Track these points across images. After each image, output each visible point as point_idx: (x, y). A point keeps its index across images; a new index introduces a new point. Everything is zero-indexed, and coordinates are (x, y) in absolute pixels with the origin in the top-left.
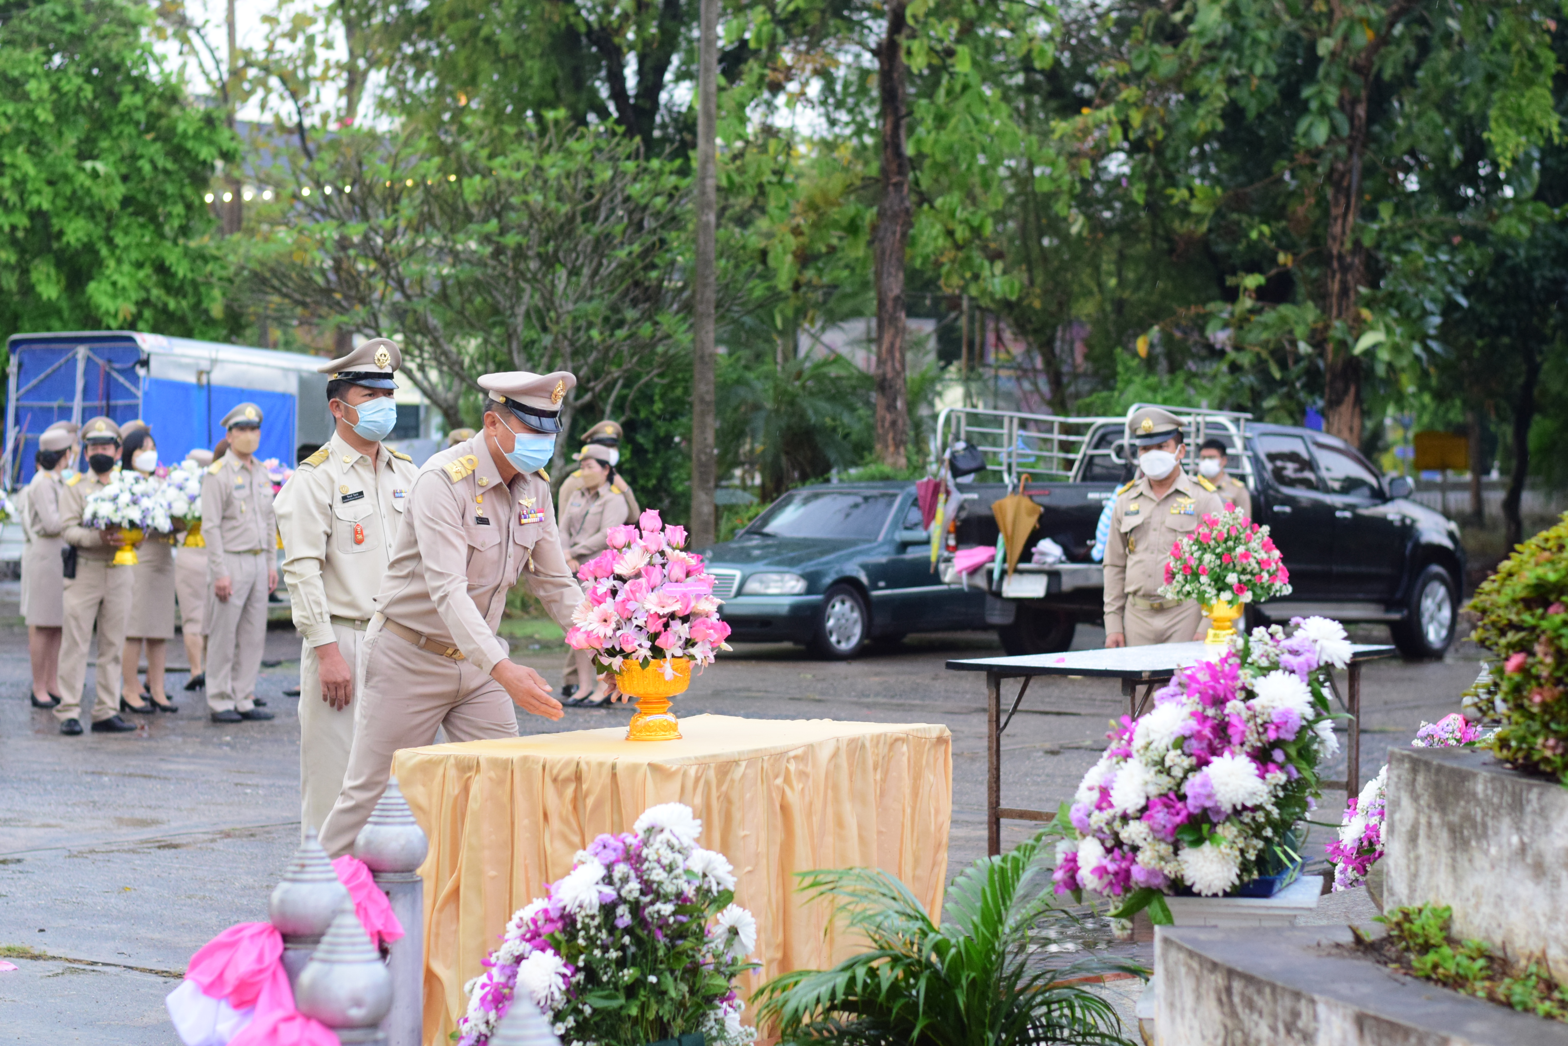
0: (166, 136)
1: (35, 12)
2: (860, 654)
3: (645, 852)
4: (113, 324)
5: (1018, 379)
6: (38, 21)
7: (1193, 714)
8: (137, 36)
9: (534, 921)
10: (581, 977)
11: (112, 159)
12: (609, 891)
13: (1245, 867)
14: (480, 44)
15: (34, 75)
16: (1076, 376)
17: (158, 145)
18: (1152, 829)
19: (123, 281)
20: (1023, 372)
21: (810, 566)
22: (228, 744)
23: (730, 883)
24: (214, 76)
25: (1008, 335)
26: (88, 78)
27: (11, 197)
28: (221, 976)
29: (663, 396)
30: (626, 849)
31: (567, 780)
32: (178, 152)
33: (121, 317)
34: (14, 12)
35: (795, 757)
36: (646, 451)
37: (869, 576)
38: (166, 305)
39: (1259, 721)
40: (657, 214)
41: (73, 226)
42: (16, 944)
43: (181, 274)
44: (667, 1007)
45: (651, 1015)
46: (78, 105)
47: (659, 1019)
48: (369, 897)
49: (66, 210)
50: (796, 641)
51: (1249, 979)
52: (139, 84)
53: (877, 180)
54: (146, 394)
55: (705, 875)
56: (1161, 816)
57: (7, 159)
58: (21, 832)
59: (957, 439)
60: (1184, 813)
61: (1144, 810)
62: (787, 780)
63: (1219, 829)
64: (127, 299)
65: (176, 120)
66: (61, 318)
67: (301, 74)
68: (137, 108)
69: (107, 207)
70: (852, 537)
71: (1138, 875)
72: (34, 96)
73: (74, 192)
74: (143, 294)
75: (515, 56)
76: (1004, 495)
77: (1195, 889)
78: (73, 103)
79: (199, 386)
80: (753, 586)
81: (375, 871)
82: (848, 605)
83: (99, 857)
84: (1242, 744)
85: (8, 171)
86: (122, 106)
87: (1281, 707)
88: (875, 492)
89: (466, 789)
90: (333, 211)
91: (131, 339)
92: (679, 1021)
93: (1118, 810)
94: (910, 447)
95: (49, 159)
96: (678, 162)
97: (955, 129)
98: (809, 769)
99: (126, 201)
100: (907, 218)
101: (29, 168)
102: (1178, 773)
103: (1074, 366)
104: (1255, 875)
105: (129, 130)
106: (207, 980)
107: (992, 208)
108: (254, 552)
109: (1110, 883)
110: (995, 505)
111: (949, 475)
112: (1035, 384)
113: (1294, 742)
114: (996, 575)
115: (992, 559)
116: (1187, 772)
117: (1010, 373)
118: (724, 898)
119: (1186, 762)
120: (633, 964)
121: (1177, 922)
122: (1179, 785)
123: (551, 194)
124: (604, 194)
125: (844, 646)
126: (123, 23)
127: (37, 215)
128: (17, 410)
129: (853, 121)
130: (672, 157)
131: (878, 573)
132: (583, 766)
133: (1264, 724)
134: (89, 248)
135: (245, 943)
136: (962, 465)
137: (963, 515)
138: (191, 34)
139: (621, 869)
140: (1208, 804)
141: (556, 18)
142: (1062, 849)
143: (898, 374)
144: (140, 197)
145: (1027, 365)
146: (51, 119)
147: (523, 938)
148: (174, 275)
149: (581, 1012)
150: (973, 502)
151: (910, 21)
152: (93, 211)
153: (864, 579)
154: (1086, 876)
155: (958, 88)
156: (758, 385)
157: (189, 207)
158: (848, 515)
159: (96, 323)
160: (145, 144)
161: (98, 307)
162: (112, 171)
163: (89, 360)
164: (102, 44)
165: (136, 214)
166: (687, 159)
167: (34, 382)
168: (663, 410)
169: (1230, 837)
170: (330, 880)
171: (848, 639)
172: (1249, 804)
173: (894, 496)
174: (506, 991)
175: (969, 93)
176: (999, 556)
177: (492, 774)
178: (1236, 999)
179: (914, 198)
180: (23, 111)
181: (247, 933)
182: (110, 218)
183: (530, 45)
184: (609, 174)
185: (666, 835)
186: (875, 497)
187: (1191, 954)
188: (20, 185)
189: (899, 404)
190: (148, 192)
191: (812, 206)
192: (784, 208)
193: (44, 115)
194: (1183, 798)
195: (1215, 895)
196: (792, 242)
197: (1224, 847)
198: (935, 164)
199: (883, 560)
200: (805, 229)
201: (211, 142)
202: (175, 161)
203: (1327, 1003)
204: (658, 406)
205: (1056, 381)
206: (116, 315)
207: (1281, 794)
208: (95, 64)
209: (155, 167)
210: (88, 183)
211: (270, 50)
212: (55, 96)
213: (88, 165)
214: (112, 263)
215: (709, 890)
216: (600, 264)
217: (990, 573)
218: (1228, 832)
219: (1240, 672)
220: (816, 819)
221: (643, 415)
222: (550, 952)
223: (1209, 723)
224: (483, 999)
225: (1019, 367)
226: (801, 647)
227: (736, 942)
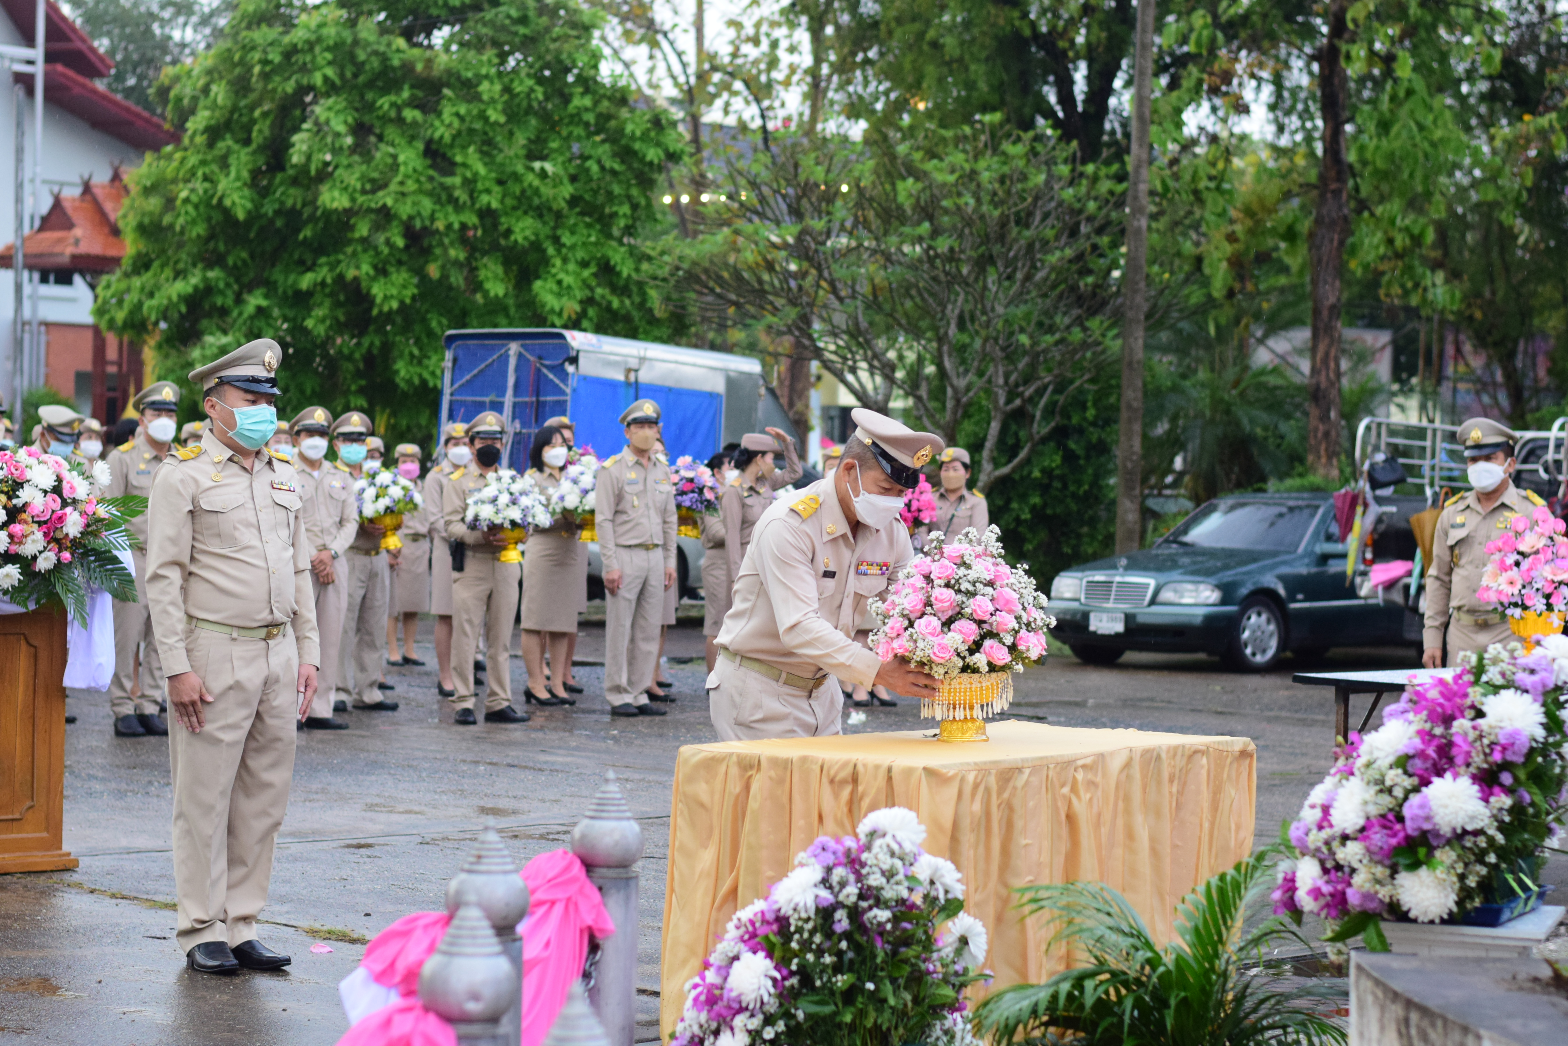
0: (615, 138)
1: (489, 14)
2: (1275, 667)
3: (864, 856)
4: (557, 322)
5: (1478, 393)
6: (492, 24)
7: (1420, 733)
8: (589, 38)
9: (752, 923)
10: (794, 981)
11: (560, 159)
12: (825, 894)
13: (1465, 895)
14: (926, 47)
15: (487, 77)
16: (1537, 391)
17: (607, 147)
18: (1368, 850)
19: (568, 280)
20: (1483, 385)
21: (1228, 576)
22: (614, 738)
23: (958, 891)
24: (682, 79)
25: (1467, 348)
26: (540, 80)
27: (461, 195)
28: (392, 965)
29: (1095, 404)
30: (848, 852)
31: (843, 782)
32: (626, 154)
33: (565, 315)
34: (470, 15)
35: (1084, 767)
36: (1078, 457)
37: (1286, 588)
38: (610, 303)
39: (1486, 741)
40: (1090, 219)
41: (521, 225)
42: (339, 927)
43: (625, 273)
44: (887, 1014)
45: (869, 1023)
46: (530, 106)
47: (877, 1027)
48: (581, 891)
49: (514, 208)
50: (1210, 653)
51: (1424, 1011)
52: (588, 83)
53: (1315, 187)
54: (574, 390)
55: (932, 883)
56: (1378, 838)
57: (459, 159)
58: (383, 817)
59: (1377, 449)
60: (1401, 835)
61: (1363, 829)
62: (1074, 789)
63: (1438, 854)
64: (571, 297)
65: (625, 122)
66: (507, 316)
67: (763, 78)
68: (587, 110)
69: (555, 207)
70: (1271, 548)
71: (1353, 898)
72: (485, 97)
73: (523, 191)
74: (588, 293)
75: (960, 60)
76: (1423, 509)
77: (1412, 915)
78: (525, 104)
79: (627, 384)
80: (1167, 595)
81: (589, 865)
82: (1264, 617)
83: (450, 844)
84: (1468, 765)
85: (459, 170)
86: (571, 108)
87: (1508, 726)
88: (1300, 503)
89: (747, 787)
90: (770, 214)
91: (561, 336)
92: (901, 1031)
93: (1337, 830)
94: (1343, 457)
95: (500, 158)
96: (1115, 167)
97: (1398, 134)
98: (1098, 779)
99: (574, 201)
100: (1346, 228)
101: (482, 170)
102: (1398, 793)
103: (1536, 380)
104: (1477, 903)
105: (579, 131)
106: (379, 967)
107: (1435, 216)
108: (645, 547)
109: (1327, 905)
110: (1414, 519)
111: (1367, 488)
112: (1494, 398)
113: (1524, 764)
114: (1413, 591)
115: (1409, 574)
116: (1407, 793)
117: (1470, 386)
118: (953, 907)
119: (1408, 782)
120: (850, 970)
121: (1394, 948)
122: (1401, 806)
123: (986, 198)
124: (1037, 198)
125: (1259, 659)
126: (574, 25)
127: (487, 215)
128: (451, 403)
129: (1303, 127)
130: (1108, 163)
131: (1295, 585)
132: (860, 768)
133: (1492, 744)
134: (536, 246)
135: (418, 933)
136: (1381, 477)
137: (1382, 527)
138: (660, 37)
139: (839, 873)
140: (1427, 826)
141: (1001, 22)
142: (1284, 867)
143: (1332, 384)
144: (587, 197)
145: (1487, 378)
146: (502, 119)
147: (742, 939)
148: (619, 274)
149: (794, 1016)
150: (1392, 515)
151: (1351, 26)
152: (541, 211)
153: (1282, 591)
154: (1302, 897)
155: (1402, 94)
156: (1194, 393)
157: (635, 207)
158: (1272, 524)
159: (541, 321)
160: (595, 145)
161: (543, 306)
162: (561, 172)
163: (520, 356)
164: (553, 46)
165: (582, 214)
166: (1123, 163)
167: (468, 377)
168: (1096, 417)
169: (1448, 862)
170: (505, 872)
171: (1264, 651)
172: (1469, 828)
173: (1317, 507)
174: (717, 992)
175: (1413, 99)
176: (1417, 571)
177: (772, 773)
178: (1413, 1032)
179: (1353, 204)
180: (475, 112)
181: (422, 922)
182: (559, 215)
183: (975, 49)
184: (1041, 178)
185: (888, 839)
186: (1300, 508)
187: (1377, 982)
188: (470, 184)
189: (1333, 414)
190: (595, 192)
191: (1249, 212)
192: (1222, 214)
193: (494, 115)
194: (1400, 819)
195: (1432, 922)
196: (1228, 249)
197: (1440, 872)
198: (1376, 172)
199: (1304, 570)
200: (1241, 235)
201: (658, 144)
202: (623, 162)
203: (1492, 1039)
204: (1091, 413)
205: (1517, 395)
206: (560, 314)
207: (1507, 819)
208: (547, 66)
209: (603, 168)
210: (536, 182)
211: (735, 55)
212: (506, 97)
213: (537, 165)
214: (558, 262)
215: (936, 899)
216: (1034, 267)
217: (1407, 587)
218: (1446, 856)
219: (1470, 690)
220: (1104, 830)
221: (1075, 420)
222: (761, 954)
223: (1436, 742)
224: (696, 999)
225: (1478, 380)
226: (1216, 659)
227: (966, 954)
